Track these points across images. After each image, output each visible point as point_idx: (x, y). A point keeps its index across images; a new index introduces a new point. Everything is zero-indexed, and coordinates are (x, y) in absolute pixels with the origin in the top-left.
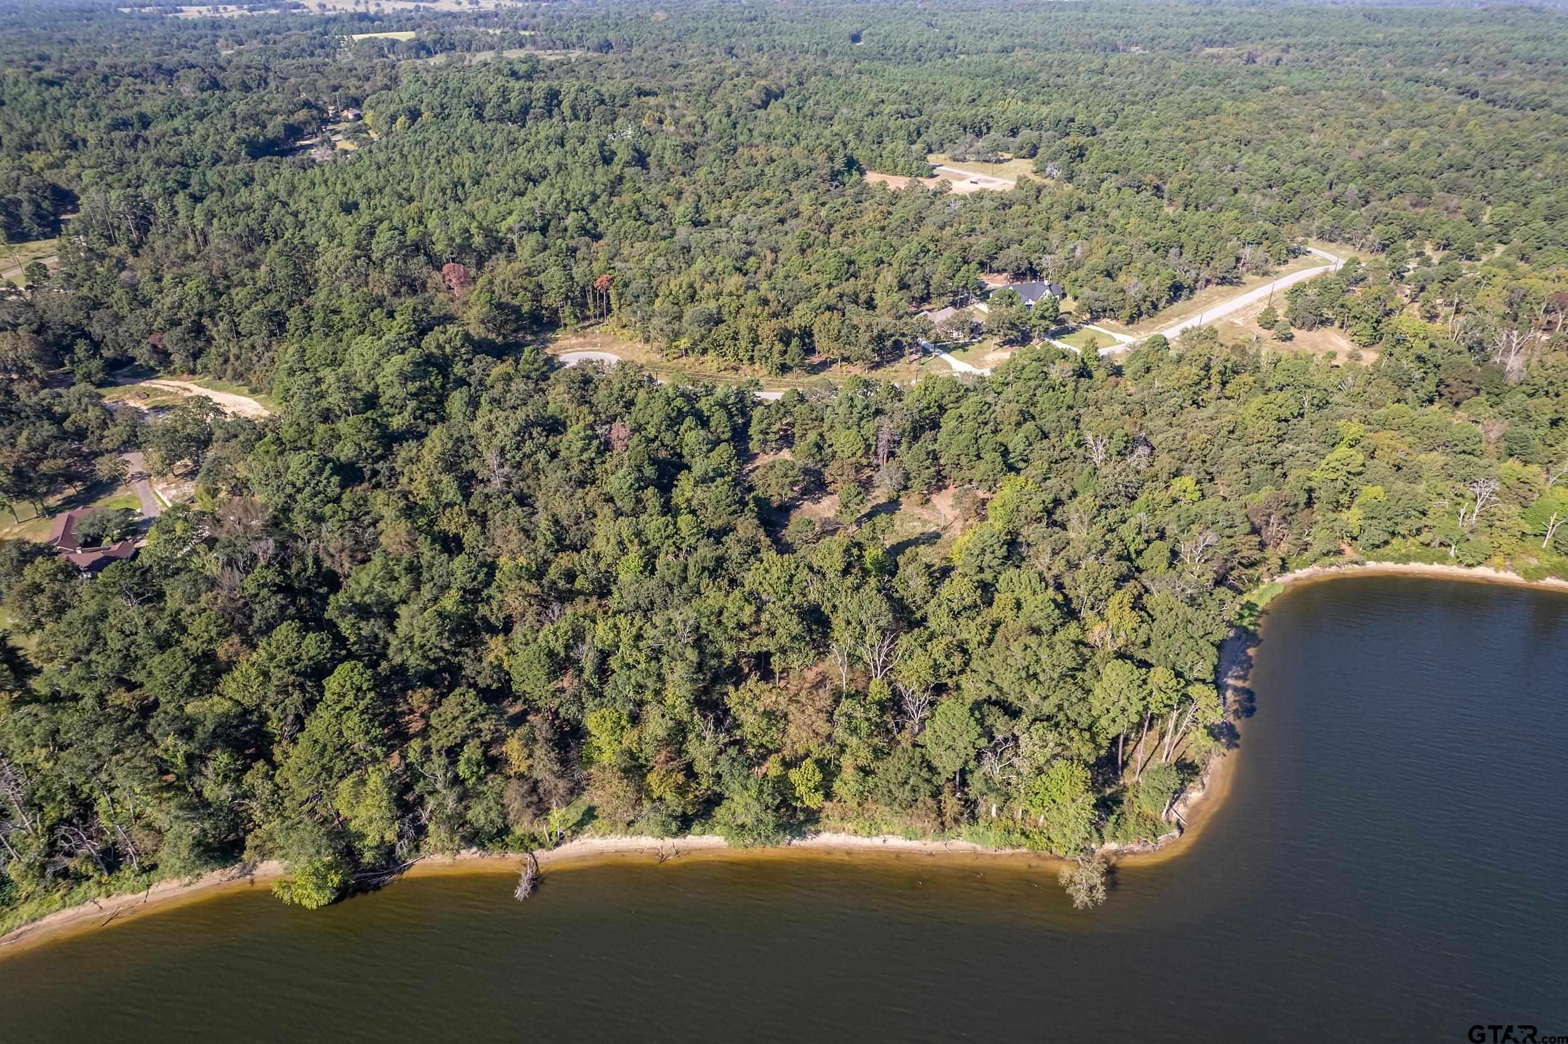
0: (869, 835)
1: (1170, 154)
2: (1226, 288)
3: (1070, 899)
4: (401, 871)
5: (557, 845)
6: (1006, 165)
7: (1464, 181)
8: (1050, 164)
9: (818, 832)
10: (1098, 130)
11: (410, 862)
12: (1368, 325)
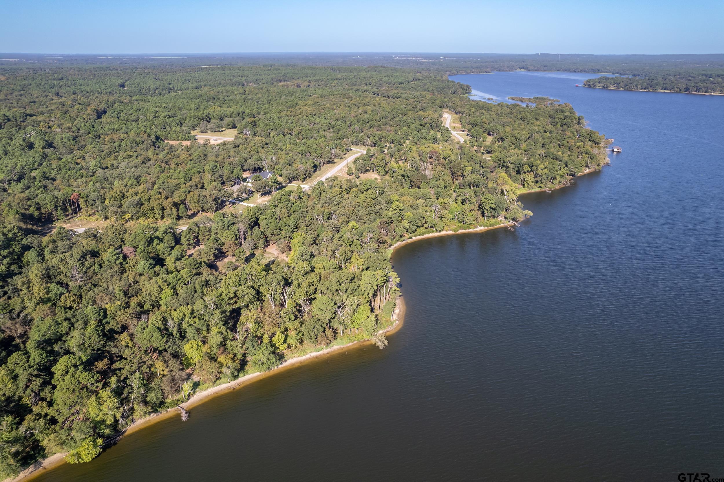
0: (304, 355)
1: (289, 121)
2: (330, 165)
3: (378, 347)
4: (123, 434)
5: (188, 399)
6: (224, 132)
7: (388, 122)
8: (245, 130)
9: (286, 361)
10: (256, 116)
11: (124, 429)
12: (382, 169)
